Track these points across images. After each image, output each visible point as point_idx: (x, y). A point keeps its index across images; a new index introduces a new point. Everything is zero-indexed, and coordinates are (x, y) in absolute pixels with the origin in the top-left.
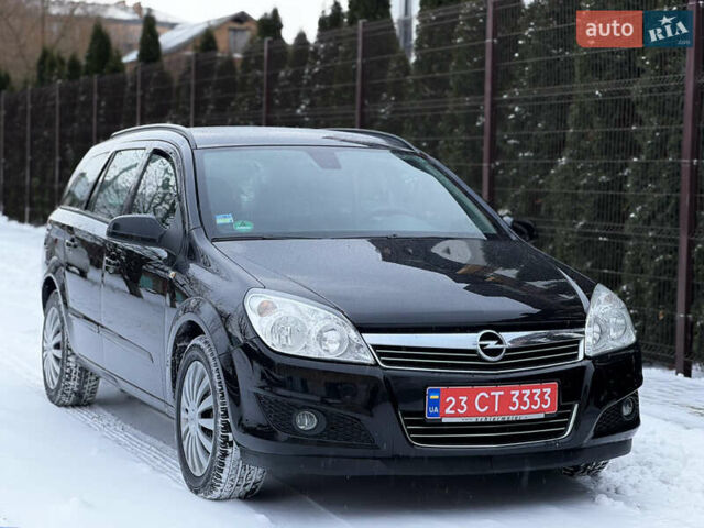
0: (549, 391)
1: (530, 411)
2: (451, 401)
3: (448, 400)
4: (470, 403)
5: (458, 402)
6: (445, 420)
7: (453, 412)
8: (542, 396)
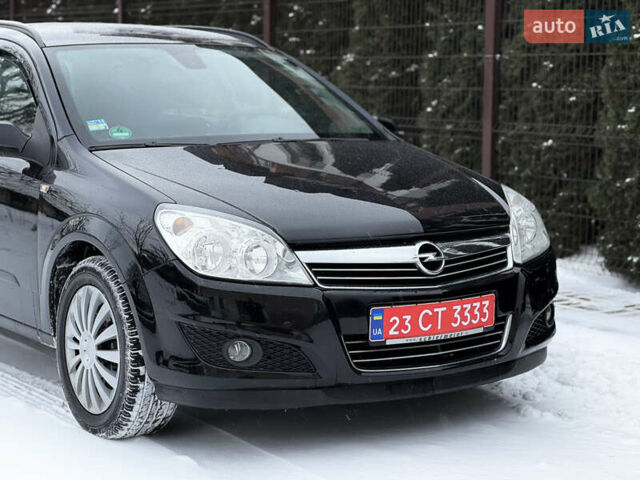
0: (487, 303)
1: (471, 326)
2: (395, 321)
3: (391, 321)
4: (414, 322)
5: (402, 321)
6: (389, 342)
7: (397, 333)
8: (481, 310)
